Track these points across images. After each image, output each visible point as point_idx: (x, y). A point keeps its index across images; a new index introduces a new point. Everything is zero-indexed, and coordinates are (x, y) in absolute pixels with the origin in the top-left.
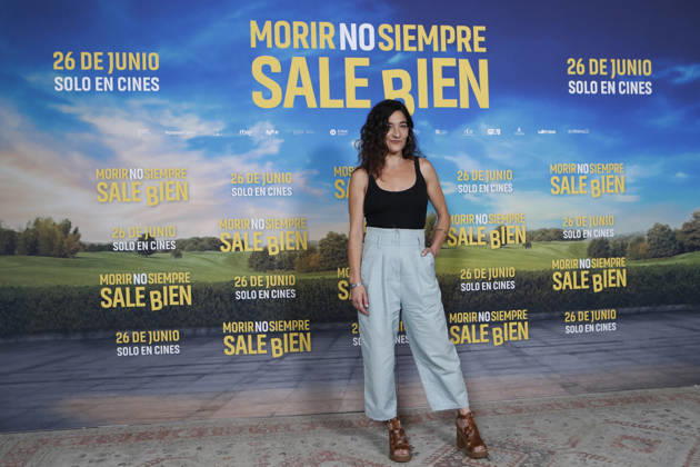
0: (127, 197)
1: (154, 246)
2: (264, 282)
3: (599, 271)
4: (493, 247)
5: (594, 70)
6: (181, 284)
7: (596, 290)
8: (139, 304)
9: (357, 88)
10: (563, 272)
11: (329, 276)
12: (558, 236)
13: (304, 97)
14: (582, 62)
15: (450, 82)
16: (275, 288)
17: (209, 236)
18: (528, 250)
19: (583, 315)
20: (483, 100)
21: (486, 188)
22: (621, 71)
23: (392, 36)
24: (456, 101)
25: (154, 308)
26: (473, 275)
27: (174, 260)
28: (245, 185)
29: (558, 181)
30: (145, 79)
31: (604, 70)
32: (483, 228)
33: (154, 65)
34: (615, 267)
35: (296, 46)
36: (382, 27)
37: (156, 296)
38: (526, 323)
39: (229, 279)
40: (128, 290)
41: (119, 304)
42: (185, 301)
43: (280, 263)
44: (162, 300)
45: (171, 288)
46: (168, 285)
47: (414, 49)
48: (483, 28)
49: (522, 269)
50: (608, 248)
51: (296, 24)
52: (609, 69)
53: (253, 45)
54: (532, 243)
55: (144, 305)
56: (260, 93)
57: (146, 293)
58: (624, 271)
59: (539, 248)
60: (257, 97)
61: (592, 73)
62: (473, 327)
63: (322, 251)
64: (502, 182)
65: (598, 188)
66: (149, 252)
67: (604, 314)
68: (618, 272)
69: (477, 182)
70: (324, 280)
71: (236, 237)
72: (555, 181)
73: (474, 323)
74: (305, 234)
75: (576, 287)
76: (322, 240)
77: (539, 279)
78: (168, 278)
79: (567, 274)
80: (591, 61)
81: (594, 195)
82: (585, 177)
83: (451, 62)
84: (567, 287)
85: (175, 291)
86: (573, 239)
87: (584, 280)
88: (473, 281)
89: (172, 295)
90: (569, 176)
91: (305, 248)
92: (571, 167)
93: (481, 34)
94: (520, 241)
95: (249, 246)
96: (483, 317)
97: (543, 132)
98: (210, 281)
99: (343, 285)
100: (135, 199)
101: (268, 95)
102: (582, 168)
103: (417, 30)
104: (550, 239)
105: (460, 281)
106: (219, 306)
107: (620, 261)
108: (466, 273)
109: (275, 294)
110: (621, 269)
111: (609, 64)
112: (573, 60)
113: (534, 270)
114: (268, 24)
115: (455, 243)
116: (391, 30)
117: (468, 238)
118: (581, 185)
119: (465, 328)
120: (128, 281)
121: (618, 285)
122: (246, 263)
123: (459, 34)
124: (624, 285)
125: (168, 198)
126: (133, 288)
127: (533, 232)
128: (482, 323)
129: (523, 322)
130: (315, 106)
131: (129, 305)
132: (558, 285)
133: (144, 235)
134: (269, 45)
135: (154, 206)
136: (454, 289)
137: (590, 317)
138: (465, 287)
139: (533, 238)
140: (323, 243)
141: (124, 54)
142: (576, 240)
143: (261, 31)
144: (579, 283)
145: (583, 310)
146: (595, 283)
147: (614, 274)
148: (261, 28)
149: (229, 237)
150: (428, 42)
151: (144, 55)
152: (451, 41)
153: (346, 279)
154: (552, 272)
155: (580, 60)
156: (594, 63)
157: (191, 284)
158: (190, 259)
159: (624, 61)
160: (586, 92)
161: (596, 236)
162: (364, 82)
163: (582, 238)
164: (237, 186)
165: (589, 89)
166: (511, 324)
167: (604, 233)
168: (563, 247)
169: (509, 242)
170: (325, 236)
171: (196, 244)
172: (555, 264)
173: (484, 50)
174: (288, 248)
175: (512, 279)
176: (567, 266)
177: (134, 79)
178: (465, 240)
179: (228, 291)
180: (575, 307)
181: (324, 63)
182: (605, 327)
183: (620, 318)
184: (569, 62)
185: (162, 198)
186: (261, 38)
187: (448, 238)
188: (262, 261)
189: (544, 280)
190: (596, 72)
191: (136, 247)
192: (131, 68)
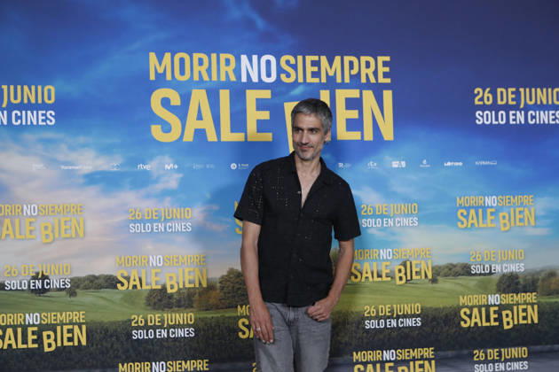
0: (20, 234)
1: (48, 284)
2: (162, 321)
3: (509, 307)
4: (398, 282)
5: (502, 100)
6: (76, 324)
7: (506, 327)
8: (31, 345)
9: (258, 121)
10: (471, 308)
11: (229, 314)
12: (466, 270)
13: (204, 130)
14: (489, 92)
15: (354, 114)
16: (174, 327)
17: (106, 274)
18: (434, 285)
19: (493, 353)
20: (388, 132)
21: (391, 222)
22: (531, 100)
23: (295, 67)
24: (359, 133)
25: (47, 349)
26: (377, 312)
27: (69, 299)
28: (143, 221)
29: (465, 213)
30: (40, 112)
31: (513, 100)
32: (388, 263)
33: (49, 98)
34: (525, 303)
35: (196, 78)
36: (284, 59)
37: (49, 337)
38: (433, 362)
39: (125, 318)
40: (19, 330)
41: (10, 345)
42: (79, 341)
43: (179, 301)
44: (56, 340)
45: (65, 328)
46: (62, 324)
47: (316, 80)
48: (387, 59)
49: (428, 306)
50: (517, 283)
51: (196, 56)
52: (517, 99)
53: (152, 77)
54: (439, 278)
55: (36, 346)
56: (159, 126)
57: (39, 334)
58: (536, 307)
59: (446, 284)
60: (156, 131)
61: (499, 102)
62: (378, 366)
63: (222, 288)
64: (408, 216)
65: (506, 221)
66: (43, 291)
67: (514, 352)
68: (529, 307)
69: (382, 216)
70: (224, 318)
71: (134, 275)
72: (462, 214)
73: (379, 362)
74: (204, 271)
75: (485, 324)
76: (222, 277)
77: (446, 316)
78: (63, 317)
79: (475, 311)
80: (499, 90)
81: (503, 229)
82: (493, 210)
83: (354, 93)
84: (476, 323)
85: (70, 331)
86: (480, 274)
87: (493, 316)
88: (378, 318)
89: (66, 335)
90: (477, 209)
91: (205, 285)
92: (478, 200)
93: (385, 64)
94: (426, 276)
95: (147, 284)
96: (388, 355)
97: (449, 164)
98: (106, 321)
99: (243, 324)
100: (28, 236)
101: (167, 128)
102: (490, 201)
103: (319, 61)
104: (457, 275)
105: (364, 319)
106: (115, 346)
107: (531, 297)
108: (369, 310)
109: (173, 333)
110: (532, 304)
111: (517, 93)
112: (480, 90)
113: (441, 306)
114: (168, 56)
115: (358, 279)
116: (293, 61)
117: (372, 273)
118: (489, 217)
119: (370, 367)
120: (20, 321)
121: (530, 322)
122: (145, 301)
123: (363, 65)
124: (536, 321)
125: (63, 235)
126: (25, 328)
127: (440, 267)
128: (387, 361)
129: (429, 360)
130: (215, 140)
131: (21, 346)
132: (466, 322)
133: (38, 274)
134: (169, 77)
135: (50, 243)
136: (358, 328)
137: (500, 355)
138: (369, 325)
139: (439, 273)
140: (224, 280)
141: (19, 87)
142: (485, 274)
143: (160, 64)
144: (488, 320)
145: (493, 347)
146: (505, 320)
147: (525, 311)
148: (160, 60)
149: (126, 275)
150: (331, 73)
151: (40, 88)
152: (354, 72)
153: (246, 317)
154: (460, 308)
155: (488, 90)
156: (502, 93)
157: (86, 323)
158: (86, 297)
159: (533, 90)
160: (494, 122)
161: (505, 271)
162: (265, 115)
163: (490, 273)
164: (135, 222)
165: (497, 119)
166: (417, 363)
167: (514, 268)
168: (471, 282)
169: (414, 277)
170: (225, 273)
171: (92, 281)
172: (462, 301)
173: (388, 81)
174: (188, 286)
175: (418, 316)
176: (475, 302)
177: (29, 112)
178: (369, 275)
179: (126, 329)
180: (483, 345)
181: (225, 95)
182: (516, 366)
183: (532, 356)
184: (476, 92)
185: (57, 235)
186: (161, 71)
187: (352, 274)
188: (161, 300)
189: (452, 317)
190: (504, 102)
191: (29, 286)
192: (26, 101)
